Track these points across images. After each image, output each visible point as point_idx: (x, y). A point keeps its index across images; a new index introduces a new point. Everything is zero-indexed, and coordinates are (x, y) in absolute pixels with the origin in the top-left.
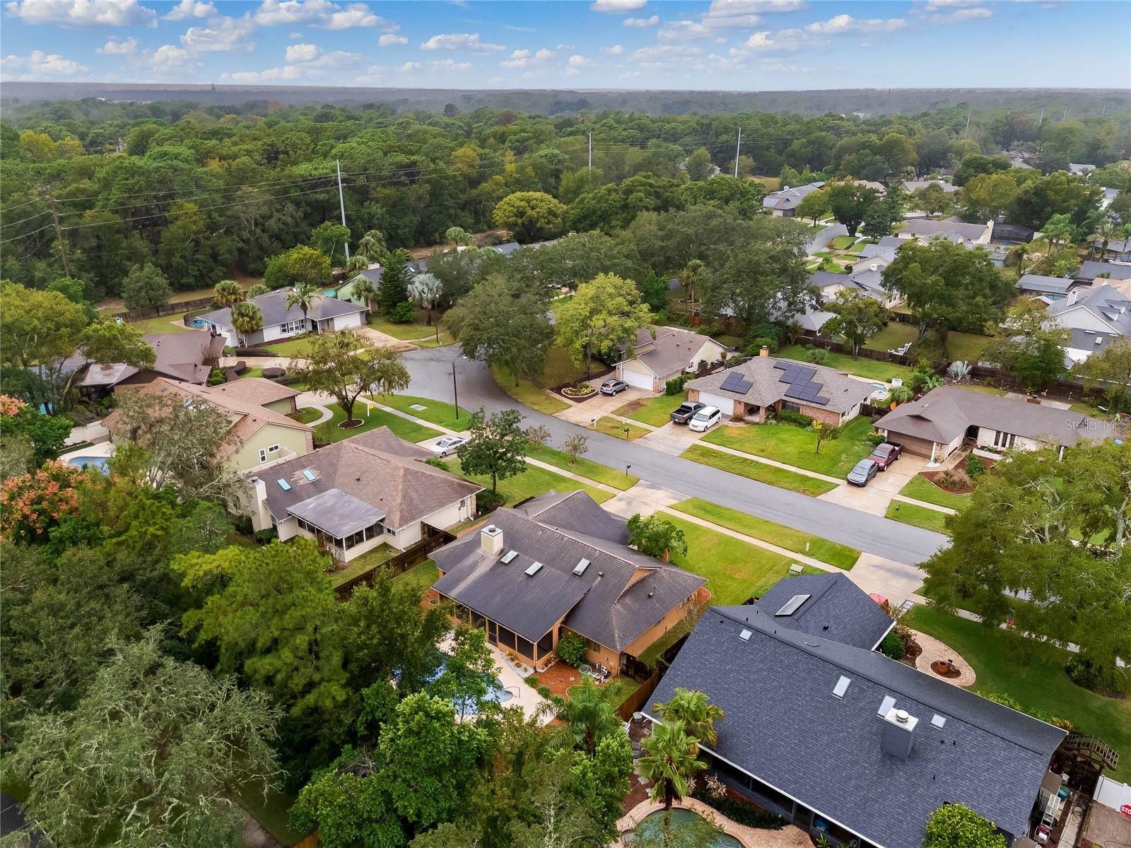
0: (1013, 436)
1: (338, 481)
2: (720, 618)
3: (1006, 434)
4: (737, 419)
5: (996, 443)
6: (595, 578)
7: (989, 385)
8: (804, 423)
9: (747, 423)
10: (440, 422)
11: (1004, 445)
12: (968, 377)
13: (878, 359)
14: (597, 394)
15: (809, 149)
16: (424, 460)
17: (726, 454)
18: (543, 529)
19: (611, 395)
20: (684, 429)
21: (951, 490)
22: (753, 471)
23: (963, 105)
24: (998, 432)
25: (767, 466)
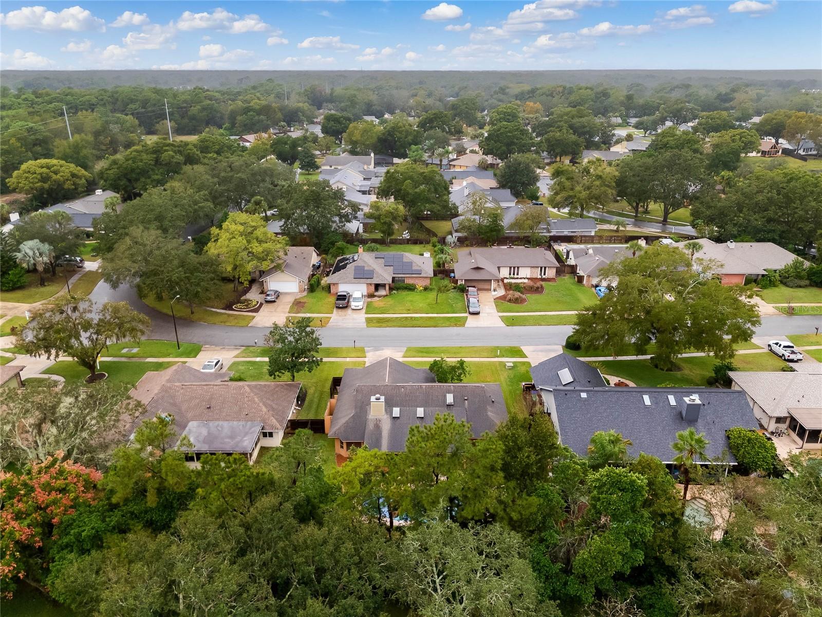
0: (518, 268)
1: (190, 415)
2: (563, 393)
3: (514, 268)
4: (371, 296)
5: (510, 274)
6: (464, 403)
7: (467, 246)
8: (411, 288)
9: (379, 297)
10: (168, 355)
11: (514, 274)
12: (458, 244)
13: (401, 244)
14: (261, 304)
15: (205, 113)
16: (227, 379)
17: (392, 318)
18: (403, 387)
19: (274, 302)
20: (349, 311)
21: (518, 303)
22: (415, 323)
23: (270, 80)
24: (510, 268)
25: (421, 317)
